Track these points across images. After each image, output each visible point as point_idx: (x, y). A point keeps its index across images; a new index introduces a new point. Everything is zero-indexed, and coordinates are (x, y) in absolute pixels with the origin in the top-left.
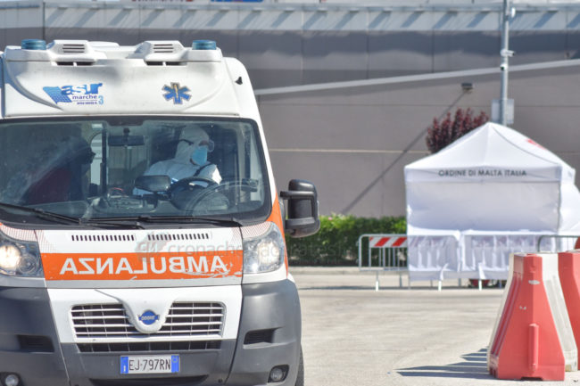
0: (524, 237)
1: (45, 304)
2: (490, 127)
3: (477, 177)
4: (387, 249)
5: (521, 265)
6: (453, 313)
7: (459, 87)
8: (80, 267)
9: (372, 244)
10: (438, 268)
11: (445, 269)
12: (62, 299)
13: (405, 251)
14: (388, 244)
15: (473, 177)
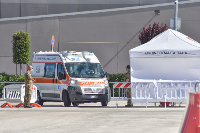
0: (186, 83)
1: (80, 88)
2: (169, 31)
3: (164, 55)
4: (121, 89)
5: (193, 98)
6: (155, 119)
7: (153, 12)
8: (84, 83)
9: (114, 86)
10: (146, 97)
11: (149, 98)
12: (83, 88)
13: (130, 89)
14: (122, 87)
15: (161, 55)
